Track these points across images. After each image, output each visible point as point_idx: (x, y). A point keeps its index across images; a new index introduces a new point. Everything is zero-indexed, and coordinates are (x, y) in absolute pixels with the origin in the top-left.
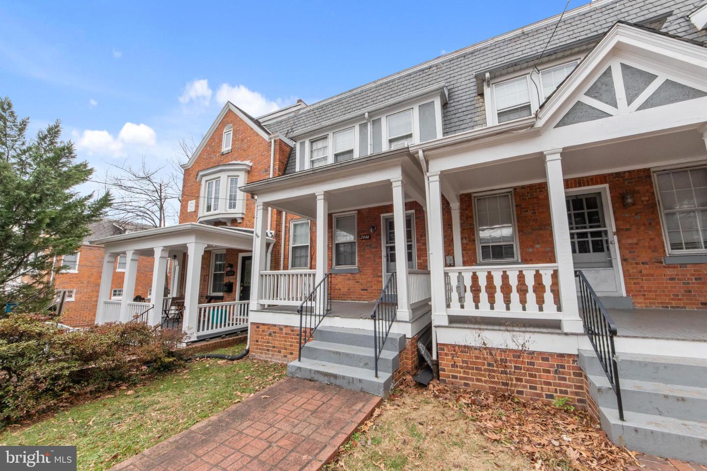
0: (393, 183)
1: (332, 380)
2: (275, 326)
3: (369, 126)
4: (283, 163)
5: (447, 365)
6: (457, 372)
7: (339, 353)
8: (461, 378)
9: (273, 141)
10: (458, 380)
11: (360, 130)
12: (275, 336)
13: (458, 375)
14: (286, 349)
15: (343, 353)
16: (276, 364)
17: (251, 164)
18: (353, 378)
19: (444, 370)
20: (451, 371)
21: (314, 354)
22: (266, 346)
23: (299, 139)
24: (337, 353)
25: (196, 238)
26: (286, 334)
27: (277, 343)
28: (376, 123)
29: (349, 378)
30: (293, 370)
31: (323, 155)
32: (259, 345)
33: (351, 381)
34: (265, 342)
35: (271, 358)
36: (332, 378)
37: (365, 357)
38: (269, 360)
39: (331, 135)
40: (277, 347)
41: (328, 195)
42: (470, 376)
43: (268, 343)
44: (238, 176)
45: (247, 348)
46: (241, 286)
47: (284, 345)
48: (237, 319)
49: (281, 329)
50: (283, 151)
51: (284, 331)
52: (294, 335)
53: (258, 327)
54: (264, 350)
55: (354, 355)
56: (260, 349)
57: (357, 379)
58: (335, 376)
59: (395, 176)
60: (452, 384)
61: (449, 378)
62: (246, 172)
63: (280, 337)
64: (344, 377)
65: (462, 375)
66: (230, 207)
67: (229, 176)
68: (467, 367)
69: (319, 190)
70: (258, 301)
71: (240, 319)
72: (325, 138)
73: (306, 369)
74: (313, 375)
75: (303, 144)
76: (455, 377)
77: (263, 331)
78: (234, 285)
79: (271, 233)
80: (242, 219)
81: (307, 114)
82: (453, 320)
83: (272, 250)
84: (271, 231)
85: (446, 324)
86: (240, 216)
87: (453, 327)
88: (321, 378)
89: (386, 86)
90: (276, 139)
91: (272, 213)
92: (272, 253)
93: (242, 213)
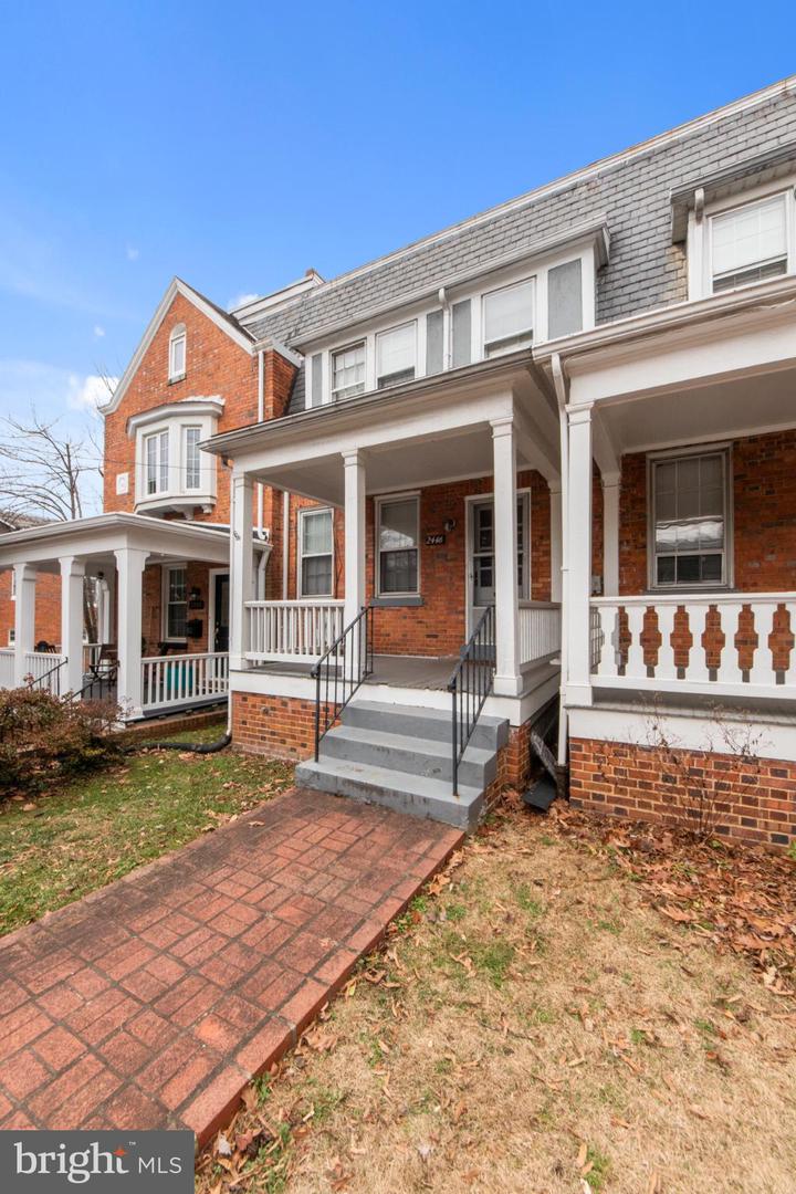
0: (495, 429)
1: (375, 797)
2: (274, 697)
3: (447, 319)
4: (281, 398)
5: (586, 777)
6: (603, 789)
7: (388, 750)
8: (611, 800)
9: (261, 353)
10: (605, 803)
11: (429, 326)
12: (275, 716)
13: (606, 794)
14: (293, 737)
15: (394, 750)
16: (277, 762)
17: (222, 402)
18: (412, 796)
19: (579, 785)
20: (592, 787)
21: (342, 749)
22: (259, 731)
23: (312, 349)
24: (383, 749)
25: (129, 541)
26: (294, 712)
27: (278, 728)
28: (461, 310)
29: (405, 795)
30: (306, 777)
31: (357, 380)
32: (248, 729)
33: (409, 799)
34: (257, 725)
35: (268, 751)
36: (374, 794)
37: (435, 759)
38: (266, 754)
39: (371, 339)
40: (278, 735)
41: (366, 455)
42: (628, 797)
43: (263, 725)
44: (202, 426)
45: (228, 733)
46: (216, 627)
47: (291, 730)
48: (210, 683)
49: (285, 704)
50: (281, 375)
51: (290, 707)
52: (307, 713)
53: (245, 699)
54: (257, 737)
55: (414, 754)
56: (250, 736)
57: (419, 797)
58: (381, 791)
59: (499, 413)
60: (594, 809)
61: (588, 798)
62: (214, 416)
63: (283, 717)
64: (396, 793)
65: (612, 794)
66: (189, 485)
67: (184, 426)
68: (625, 782)
69: (348, 447)
70: (243, 654)
71: (216, 683)
72: (360, 345)
73: (328, 777)
74: (340, 787)
75: (317, 359)
76: (601, 798)
77: (254, 706)
78: (204, 626)
79: (264, 533)
80: (213, 506)
81: (325, 299)
82: (603, 697)
83: (268, 564)
84: (265, 530)
85: (589, 702)
86: (208, 501)
87: (602, 710)
88: (355, 793)
89: (481, 232)
90: (268, 349)
91: (264, 496)
92: (266, 570)
93: (212, 497)
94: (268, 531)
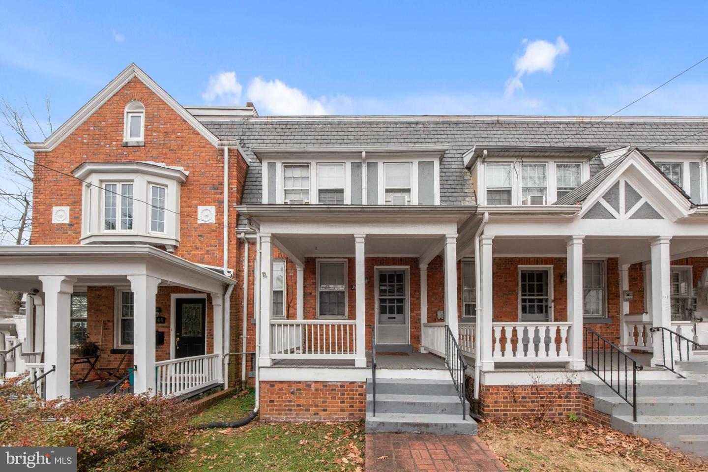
0: (448, 239)
1: (424, 429)
2: (300, 382)
3: (364, 168)
4: (240, 183)
5: (491, 402)
6: (499, 406)
7: (414, 404)
8: (502, 410)
9: (226, 149)
10: (499, 412)
11: (352, 169)
12: (301, 394)
13: (499, 408)
14: (317, 406)
15: (418, 403)
16: (305, 424)
17: (187, 173)
18: (446, 424)
19: (488, 406)
20: (494, 406)
22: (286, 406)
23: (271, 158)
24: (411, 403)
25: (148, 269)
26: (316, 390)
27: (303, 401)
28: (372, 166)
29: (442, 425)
31: (302, 186)
32: (276, 406)
33: (445, 426)
34: (284, 402)
35: (295, 418)
36: (423, 427)
37: (442, 404)
38: (292, 420)
39: (313, 164)
40: (303, 406)
42: (509, 408)
43: (289, 402)
44: (167, 186)
45: (255, 410)
47: (314, 402)
49: (309, 386)
50: (241, 167)
51: (313, 387)
52: (327, 390)
53: (272, 386)
54: (285, 410)
55: (430, 404)
56: (277, 410)
57: (451, 424)
58: (427, 425)
59: (450, 232)
60: (495, 416)
61: (492, 412)
62: (178, 182)
63: (306, 394)
64: (436, 425)
65: (502, 408)
66: (154, 228)
67: (149, 182)
68: (507, 402)
69: (360, 232)
70: (270, 356)
72: (306, 166)
74: (399, 428)
75: (272, 166)
76: (498, 410)
77: (281, 390)
78: (165, 336)
79: (229, 272)
80: (175, 247)
81: (263, 126)
82: (499, 366)
83: (232, 293)
84: (229, 270)
85: (493, 369)
86: (174, 243)
87: (498, 372)
88: (410, 429)
89: (369, 126)
90: (232, 147)
91: (228, 247)
92: (231, 298)
93: (177, 241)
94: (232, 271)
